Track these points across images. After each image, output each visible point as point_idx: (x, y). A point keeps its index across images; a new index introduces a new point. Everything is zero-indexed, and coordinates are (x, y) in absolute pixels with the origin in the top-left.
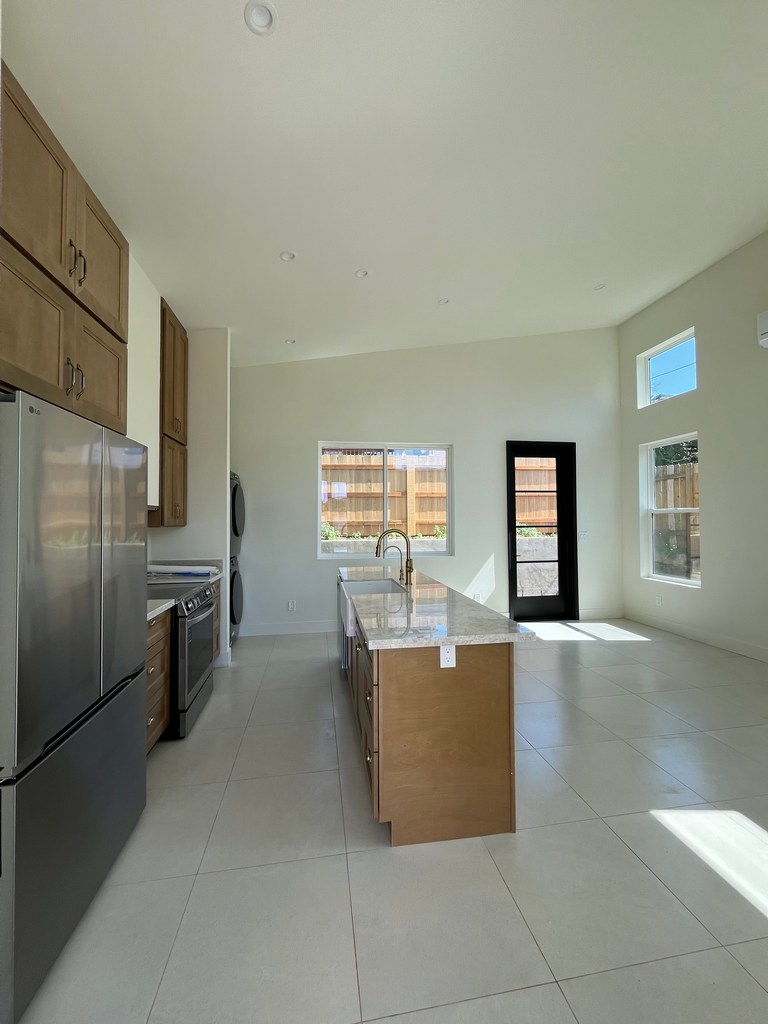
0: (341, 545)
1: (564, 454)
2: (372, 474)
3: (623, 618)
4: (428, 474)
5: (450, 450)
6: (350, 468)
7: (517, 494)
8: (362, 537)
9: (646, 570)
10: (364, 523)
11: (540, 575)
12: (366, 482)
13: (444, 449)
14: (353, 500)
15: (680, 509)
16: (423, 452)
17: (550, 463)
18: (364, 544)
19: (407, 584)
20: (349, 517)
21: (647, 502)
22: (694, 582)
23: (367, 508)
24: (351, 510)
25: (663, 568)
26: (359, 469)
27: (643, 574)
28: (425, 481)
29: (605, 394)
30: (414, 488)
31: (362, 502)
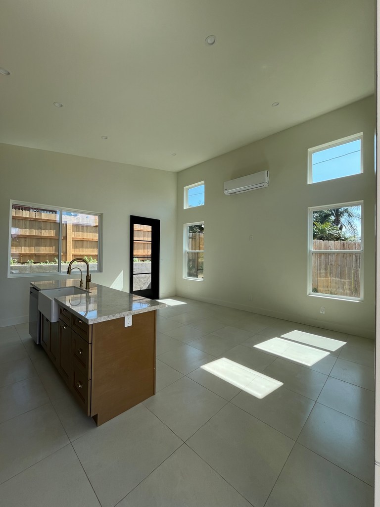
0: (16, 268)
1: (155, 224)
2: (42, 225)
3: (176, 296)
4: (80, 228)
5: (101, 217)
6: (25, 219)
7: (134, 241)
8: (35, 263)
9: (185, 275)
10: (35, 255)
11: (139, 280)
12: (38, 229)
13: (96, 215)
14: (27, 240)
15: (194, 251)
16: (72, 214)
17: (149, 228)
18: (37, 267)
19: (86, 288)
20: (25, 250)
21: (186, 248)
22: (200, 279)
23: (38, 245)
24: (25, 246)
25: (190, 275)
26: (31, 220)
27: (183, 277)
28: (79, 231)
29: (172, 201)
30: (71, 235)
31: (34, 241)
